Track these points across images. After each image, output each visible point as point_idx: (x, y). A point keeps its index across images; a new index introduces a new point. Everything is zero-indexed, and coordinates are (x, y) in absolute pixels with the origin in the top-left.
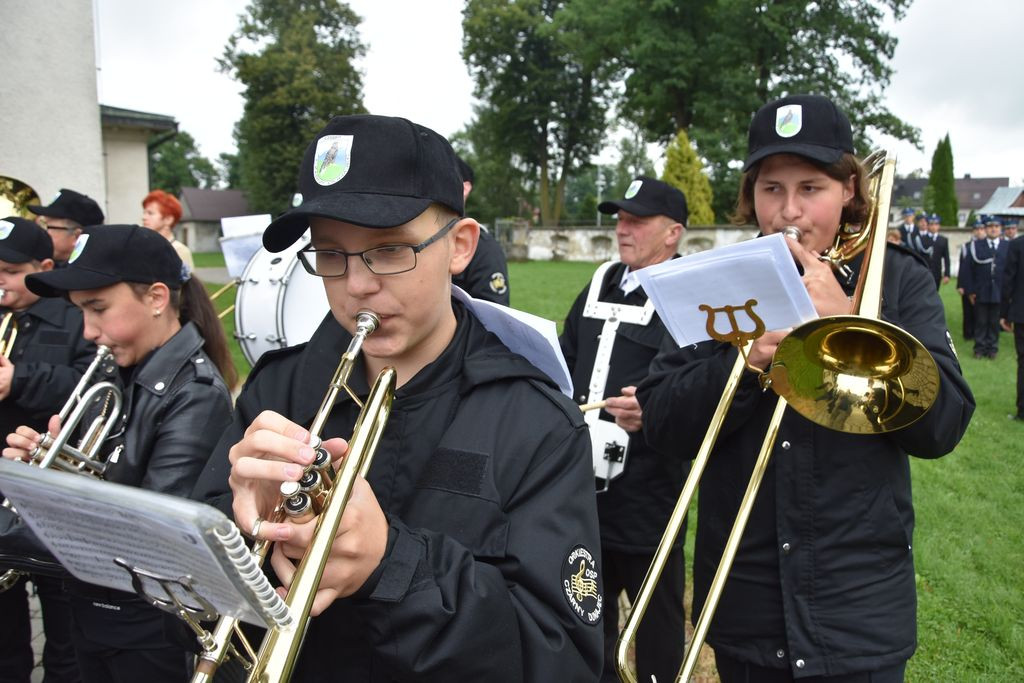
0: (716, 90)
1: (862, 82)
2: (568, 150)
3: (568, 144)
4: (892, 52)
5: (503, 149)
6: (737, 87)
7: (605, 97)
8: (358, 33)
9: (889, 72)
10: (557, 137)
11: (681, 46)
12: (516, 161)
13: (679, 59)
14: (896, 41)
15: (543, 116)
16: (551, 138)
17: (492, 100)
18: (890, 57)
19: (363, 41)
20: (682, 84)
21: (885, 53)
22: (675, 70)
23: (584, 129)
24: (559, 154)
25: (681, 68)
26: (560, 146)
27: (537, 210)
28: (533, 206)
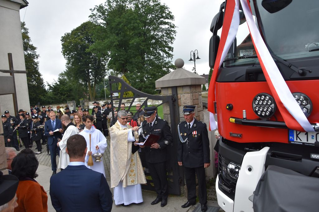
0: (131, 63)
1: (167, 58)
2: (95, 77)
3: (95, 76)
4: (173, 50)
5: (77, 79)
6: (136, 62)
7: (104, 62)
8: (35, 52)
9: (172, 55)
10: (92, 74)
11: (122, 53)
12: (81, 81)
13: (122, 56)
14: (173, 48)
15: (87, 69)
16: (90, 74)
17: (72, 65)
18: (172, 52)
19: (37, 54)
20: (123, 62)
21: (171, 51)
22: (121, 59)
23: (99, 71)
24: (93, 79)
25: (122, 58)
26: (93, 76)
27: (88, 94)
28: (87, 94)
